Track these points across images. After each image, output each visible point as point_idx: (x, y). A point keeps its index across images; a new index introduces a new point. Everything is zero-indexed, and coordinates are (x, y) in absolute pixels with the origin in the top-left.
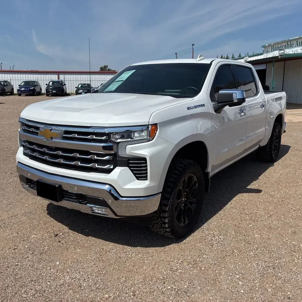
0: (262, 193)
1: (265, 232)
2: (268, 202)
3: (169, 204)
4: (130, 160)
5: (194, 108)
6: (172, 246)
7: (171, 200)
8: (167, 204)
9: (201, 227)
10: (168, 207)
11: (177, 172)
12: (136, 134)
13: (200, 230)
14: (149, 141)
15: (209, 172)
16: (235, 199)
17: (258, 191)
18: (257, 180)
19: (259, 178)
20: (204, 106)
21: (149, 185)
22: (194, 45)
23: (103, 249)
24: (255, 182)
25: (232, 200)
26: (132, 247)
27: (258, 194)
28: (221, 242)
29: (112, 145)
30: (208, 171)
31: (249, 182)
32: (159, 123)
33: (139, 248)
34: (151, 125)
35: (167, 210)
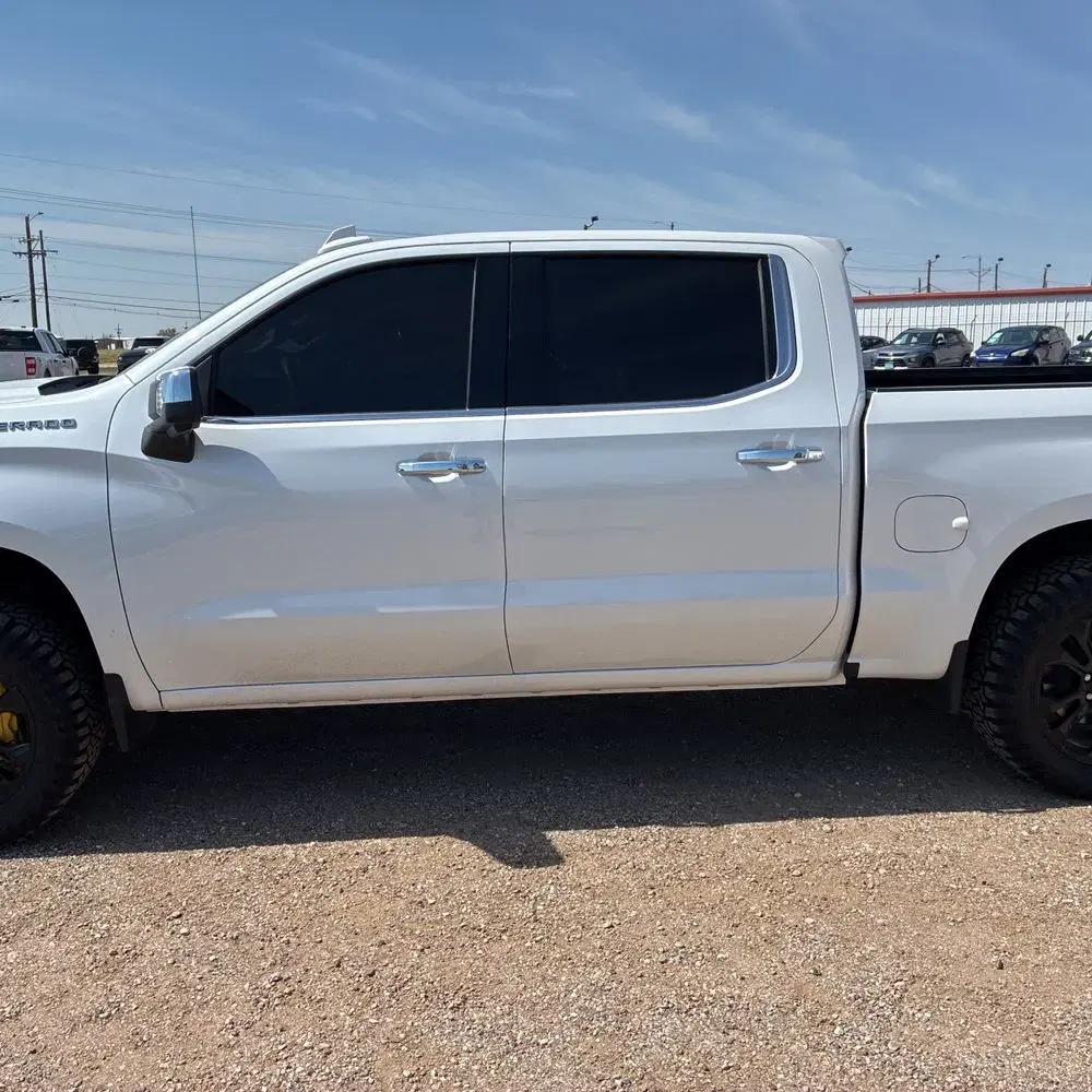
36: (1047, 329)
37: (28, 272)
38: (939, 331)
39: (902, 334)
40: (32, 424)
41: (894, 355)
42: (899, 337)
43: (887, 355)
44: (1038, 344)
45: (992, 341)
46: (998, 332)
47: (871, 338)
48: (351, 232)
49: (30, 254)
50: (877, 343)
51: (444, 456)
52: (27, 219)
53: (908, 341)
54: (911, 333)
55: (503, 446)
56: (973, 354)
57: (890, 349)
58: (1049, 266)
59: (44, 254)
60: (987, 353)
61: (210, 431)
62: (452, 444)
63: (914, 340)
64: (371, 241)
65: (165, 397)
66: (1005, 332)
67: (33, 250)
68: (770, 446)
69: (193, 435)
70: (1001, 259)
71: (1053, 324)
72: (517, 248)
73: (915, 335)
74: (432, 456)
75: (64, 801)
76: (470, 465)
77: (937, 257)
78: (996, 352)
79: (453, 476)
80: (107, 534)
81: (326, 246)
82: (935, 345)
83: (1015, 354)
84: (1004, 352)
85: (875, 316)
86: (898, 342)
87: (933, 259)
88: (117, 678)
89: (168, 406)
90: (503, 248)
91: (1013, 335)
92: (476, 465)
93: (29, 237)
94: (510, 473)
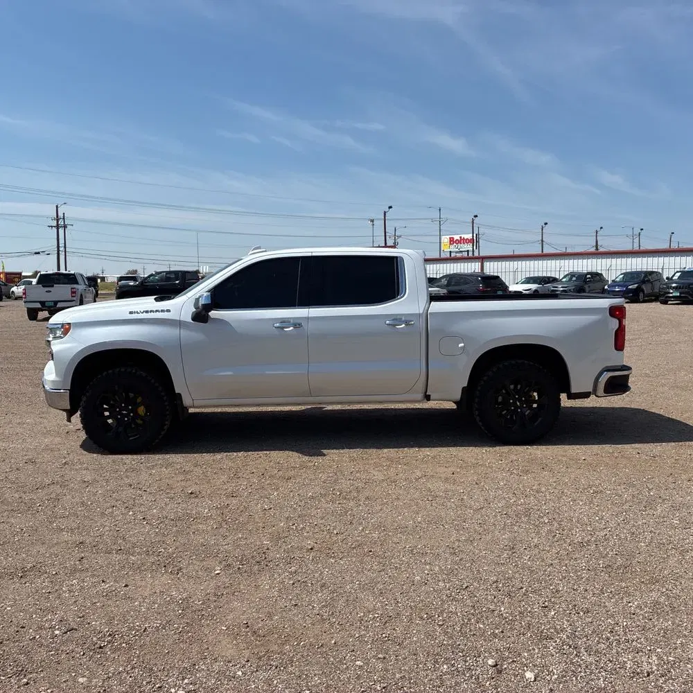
14: (62, 338)
21: (55, 378)
30: (177, 392)
34: (65, 324)
36: (651, 273)
37: (56, 237)
38: (588, 273)
40: (157, 311)
41: (562, 287)
42: (565, 277)
43: (558, 287)
44: (644, 282)
45: (618, 280)
46: (622, 274)
47: (549, 278)
48: (259, 248)
49: (58, 227)
50: (552, 281)
51: (290, 322)
52: (57, 207)
53: (571, 279)
54: (572, 275)
55: (308, 318)
56: (606, 287)
57: (561, 284)
58: (673, 233)
59: (65, 227)
60: (615, 286)
61: (214, 314)
62: (291, 318)
63: (574, 279)
64: (266, 251)
65: (202, 302)
66: (625, 274)
67: (60, 224)
68: (397, 319)
69: (208, 315)
70: (642, 229)
71: (656, 270)
72: (314, 254)
73: (574, 276)
74: (285, 322)
75: (160, 437)
76: (297, 324)
77: (601, 228)
78: (619, 286)
79: (291, 328)
80: (180, 346)
81: (251, 252)
82: (585, 282)
83: (630, 287)
84: (625, 286)
85: (549, 265)
86: (564, 280)
87: (599, 229)
88: (180, 394)
89: (203, 305)
90: (310, 254)
91: (630, 276)
92: (299, 325)
93: (57, 216)
94: (310, 328)
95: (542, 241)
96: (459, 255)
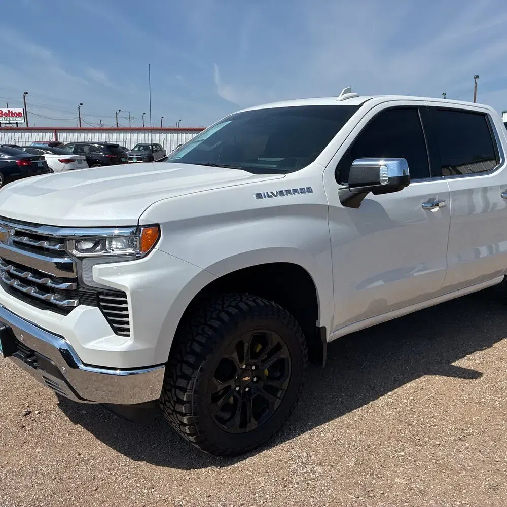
0: (477, 381)
1: (425, 474)
2: (479, 403)
3: (189, 388)
4: (102, 293)
5: (276, 196)
6: (206, 471)
7: (194, 381)
8: (185, 387)
9: (293, 438)
10: (188, 393)
11: (216, 324)
12: (114, 243)
13: (286, 445)
14: (139, 258)
15: (324, 328)
16: (408, 385)
17: (473, 375)
18: (486, 349)
19: (495, 345)
20: (311, 191)
21: (131, 346)
22: (477, 77)
23: (79, 455)
24: (477, 354)
25: (400, 388)
26: (132, 459)
27: (467, 381)
28: (310, 482)
29: (71, 262)
30: (321, 326)
31: (465, 351)
32: (165, 224)
33: (143, 463)
34: (145, 226)
35: (185, 399)
39: (137, 146)
41: (137, 155)
42: (135, 147)
43: (133, 155)
53: (140, 149)
54: (139, 146)
57: (134, 153)
70: (144, 114)
73: (142, 146)
77: (120, 111)
82: (153, 151)
86: (136, 149)
95: (80, 118)
96: (8, 126)
